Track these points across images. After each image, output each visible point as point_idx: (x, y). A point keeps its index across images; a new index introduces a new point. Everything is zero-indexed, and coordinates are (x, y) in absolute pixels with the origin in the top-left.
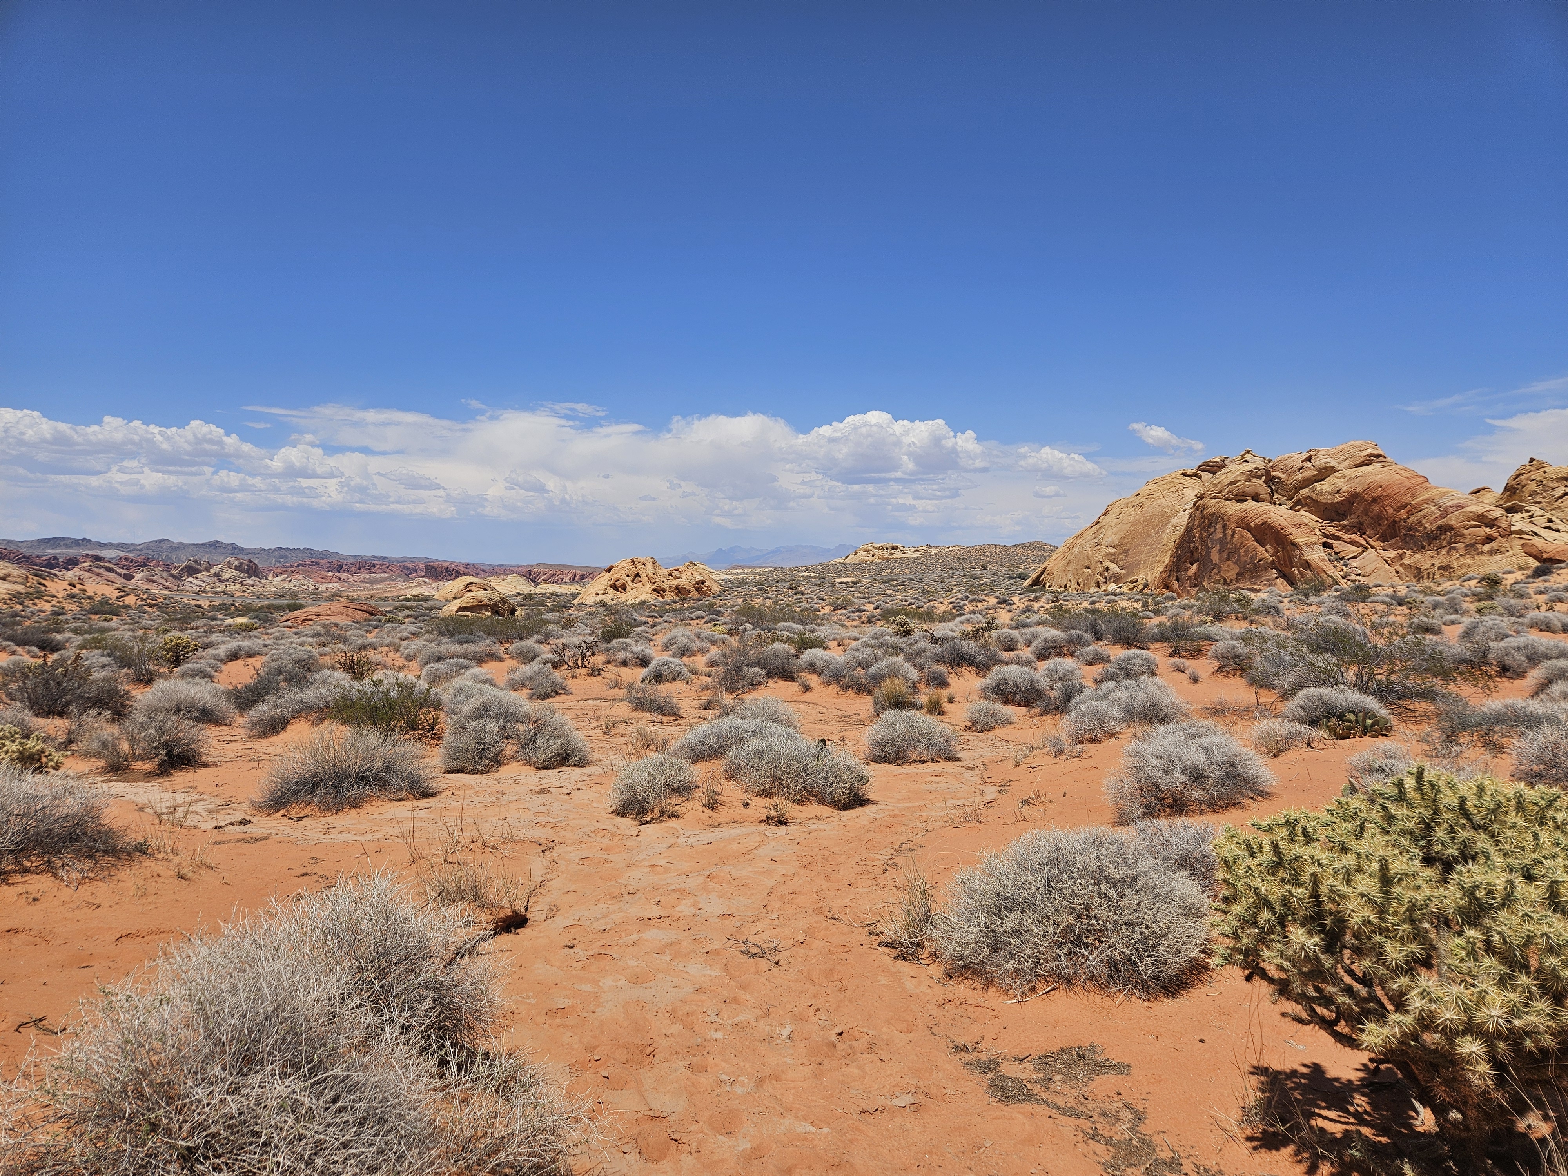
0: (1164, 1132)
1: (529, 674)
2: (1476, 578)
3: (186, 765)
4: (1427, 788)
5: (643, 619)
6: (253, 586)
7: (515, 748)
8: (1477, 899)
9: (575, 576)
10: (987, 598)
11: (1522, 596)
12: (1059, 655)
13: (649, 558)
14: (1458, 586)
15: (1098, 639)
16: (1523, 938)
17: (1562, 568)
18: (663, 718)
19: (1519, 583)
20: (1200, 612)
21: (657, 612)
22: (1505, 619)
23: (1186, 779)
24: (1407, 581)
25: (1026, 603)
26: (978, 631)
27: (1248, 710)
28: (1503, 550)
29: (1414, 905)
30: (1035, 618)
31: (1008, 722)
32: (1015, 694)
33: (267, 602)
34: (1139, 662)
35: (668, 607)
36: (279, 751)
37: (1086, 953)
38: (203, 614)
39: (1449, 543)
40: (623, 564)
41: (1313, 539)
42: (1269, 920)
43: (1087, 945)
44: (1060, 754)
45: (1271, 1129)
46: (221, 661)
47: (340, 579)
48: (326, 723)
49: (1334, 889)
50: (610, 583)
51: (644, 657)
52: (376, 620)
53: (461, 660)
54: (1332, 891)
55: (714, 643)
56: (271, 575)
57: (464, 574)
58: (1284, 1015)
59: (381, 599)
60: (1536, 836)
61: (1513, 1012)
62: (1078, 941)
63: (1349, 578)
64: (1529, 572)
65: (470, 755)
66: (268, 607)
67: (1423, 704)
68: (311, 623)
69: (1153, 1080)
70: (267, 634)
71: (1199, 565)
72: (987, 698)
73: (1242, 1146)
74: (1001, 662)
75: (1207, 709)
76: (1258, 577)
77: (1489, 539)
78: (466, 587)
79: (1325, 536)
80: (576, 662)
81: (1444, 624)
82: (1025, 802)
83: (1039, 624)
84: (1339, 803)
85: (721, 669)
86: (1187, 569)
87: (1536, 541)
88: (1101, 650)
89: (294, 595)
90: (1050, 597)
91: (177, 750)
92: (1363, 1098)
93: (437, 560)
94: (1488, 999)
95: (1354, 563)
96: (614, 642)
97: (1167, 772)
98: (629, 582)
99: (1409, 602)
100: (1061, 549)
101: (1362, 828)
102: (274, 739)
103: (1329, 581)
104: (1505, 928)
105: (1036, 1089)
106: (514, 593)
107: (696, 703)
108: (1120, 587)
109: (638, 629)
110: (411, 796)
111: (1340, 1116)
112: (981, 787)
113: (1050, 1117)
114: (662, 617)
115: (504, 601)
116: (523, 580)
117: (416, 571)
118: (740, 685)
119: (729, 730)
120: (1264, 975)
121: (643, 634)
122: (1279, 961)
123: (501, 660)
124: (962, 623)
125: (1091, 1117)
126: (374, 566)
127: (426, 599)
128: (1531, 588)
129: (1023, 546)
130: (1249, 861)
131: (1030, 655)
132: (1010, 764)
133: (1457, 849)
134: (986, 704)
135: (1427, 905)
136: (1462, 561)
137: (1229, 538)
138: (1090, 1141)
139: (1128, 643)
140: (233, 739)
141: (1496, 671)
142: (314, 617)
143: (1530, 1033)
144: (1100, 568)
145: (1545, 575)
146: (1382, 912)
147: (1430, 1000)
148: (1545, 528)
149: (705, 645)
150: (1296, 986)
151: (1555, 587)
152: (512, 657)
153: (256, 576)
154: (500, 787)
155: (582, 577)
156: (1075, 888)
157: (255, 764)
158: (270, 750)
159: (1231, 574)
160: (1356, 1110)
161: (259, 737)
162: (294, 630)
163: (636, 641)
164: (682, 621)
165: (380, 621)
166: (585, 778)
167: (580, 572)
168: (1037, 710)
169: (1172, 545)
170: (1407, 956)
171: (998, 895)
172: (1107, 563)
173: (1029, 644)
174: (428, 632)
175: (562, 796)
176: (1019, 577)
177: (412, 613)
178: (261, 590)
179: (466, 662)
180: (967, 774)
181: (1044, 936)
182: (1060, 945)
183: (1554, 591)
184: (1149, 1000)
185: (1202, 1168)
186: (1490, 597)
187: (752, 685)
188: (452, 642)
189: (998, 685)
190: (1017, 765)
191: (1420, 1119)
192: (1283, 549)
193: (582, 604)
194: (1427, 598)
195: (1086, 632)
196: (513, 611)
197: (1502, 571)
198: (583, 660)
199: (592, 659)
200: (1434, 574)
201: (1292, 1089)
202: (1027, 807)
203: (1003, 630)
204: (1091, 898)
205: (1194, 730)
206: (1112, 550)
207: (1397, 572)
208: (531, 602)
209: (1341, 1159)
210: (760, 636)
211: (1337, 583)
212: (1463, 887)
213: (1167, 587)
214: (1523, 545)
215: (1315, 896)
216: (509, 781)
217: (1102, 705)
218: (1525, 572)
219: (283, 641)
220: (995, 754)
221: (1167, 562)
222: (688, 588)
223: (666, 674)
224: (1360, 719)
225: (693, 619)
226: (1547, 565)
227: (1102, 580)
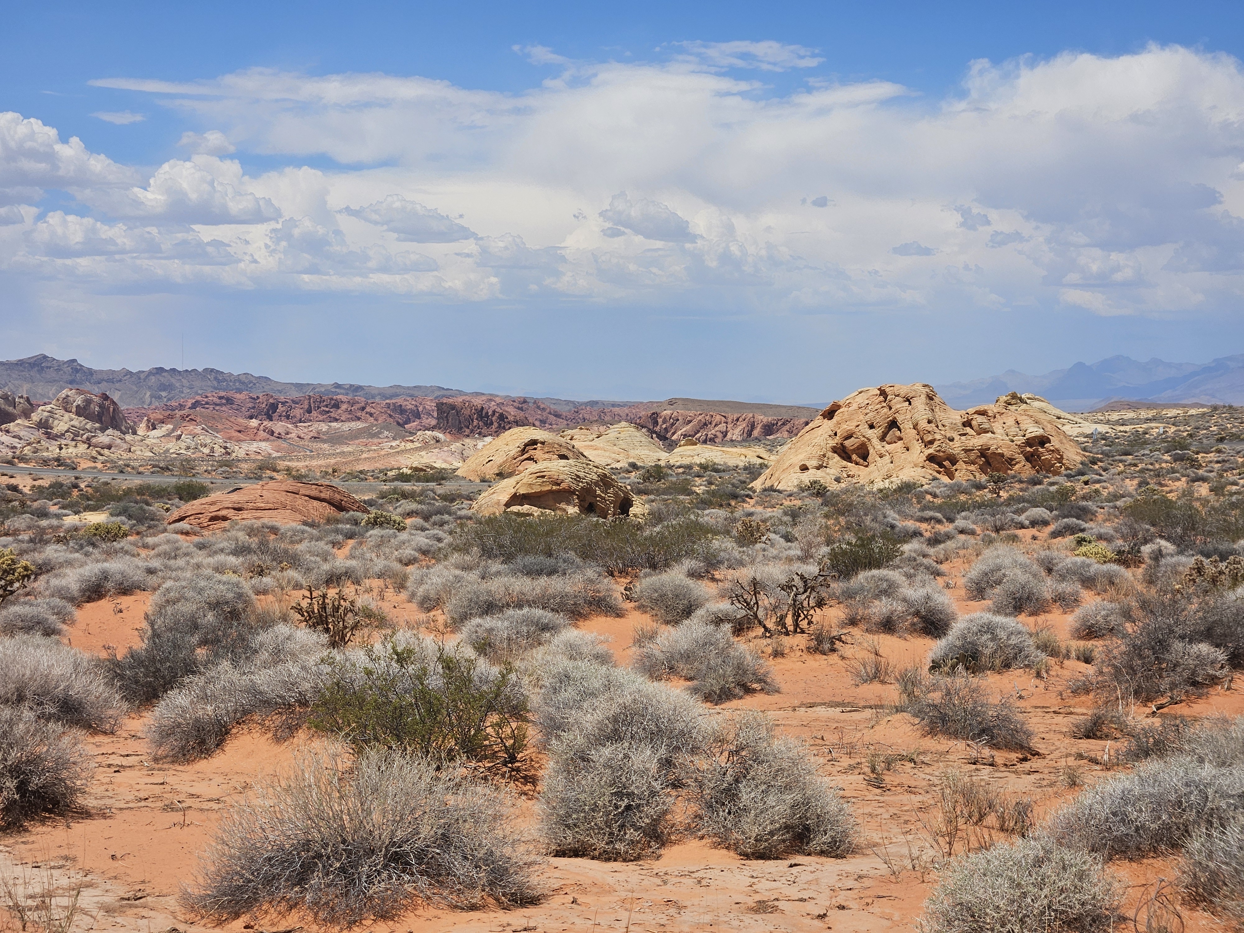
1: (684, 645)
3: (50, 811)
5: (911, 525)
6: (109, 447)
7: (693, 808)
9: (753, 426)
13: (919, 387)
18: (995, 753)
21: (939, 508)
33: (137, 481)
35: (963, 498)
36: (213, 791)
38: (23, 504)
40: (861, 400)
46: (72, 600)
47: (272, 433)
48: (301, 735)
50: (832, 443)
51: (931, 612)
52: (348, 521)
53: (538, 612)
55: (1088, 582)
56: (143, 425)
57: (518, 423)
59: (352, 475)
65: (599, 818)
66: (142, 490)
68: (226, 524)
70: (146, 546)
78: (523, 451)
80: (781, 621)
85: (1119, 646)
89: (187, 466)
91: (35, 782)
93: (460, 393)
96: (863, 577)
98: (875, 442)
102: (202, 765)
106: (623, 464)
107: (1064, 723)
109: (906, 548)
110: (491, 900)
114: (951, 520)
115: (605, 481)
116: (640, 436)
117: (418, 415)
118: (1164, 684)
119: (1184, 790)
121: (920, 559)
123: (619, 614)
126: (337, 406)
127: (440, 476)
140: (125, 762)
142: (230, 513)
149: (1067, 587)
152: (642, 608)
153: (116, 427)
154: (670, 892)
155: (769, 429)
157: (177, 817)
158: (198, 788)
161: (175, 760)
162: (196, 539)
163: (909, 576)
164: (997, 530)
165: (356, 523)
166: (850, 883)
167: (762, 419)
174: (456, 549)
175: (807, 921)
177: (414, 506)
178: (125, 456)
179: (546, 616)
187: (1195, 684)
188: (514, 573)
193: (772, 489)
196: (625, 505)
198: (796, 616)
199: (817, 615)
208: (662, 485)
210: (1199, 570)
216: (689, 882)
219: (181, 562)
222: (1007, 453)
223: (987, 652)
225: (1023, 527)
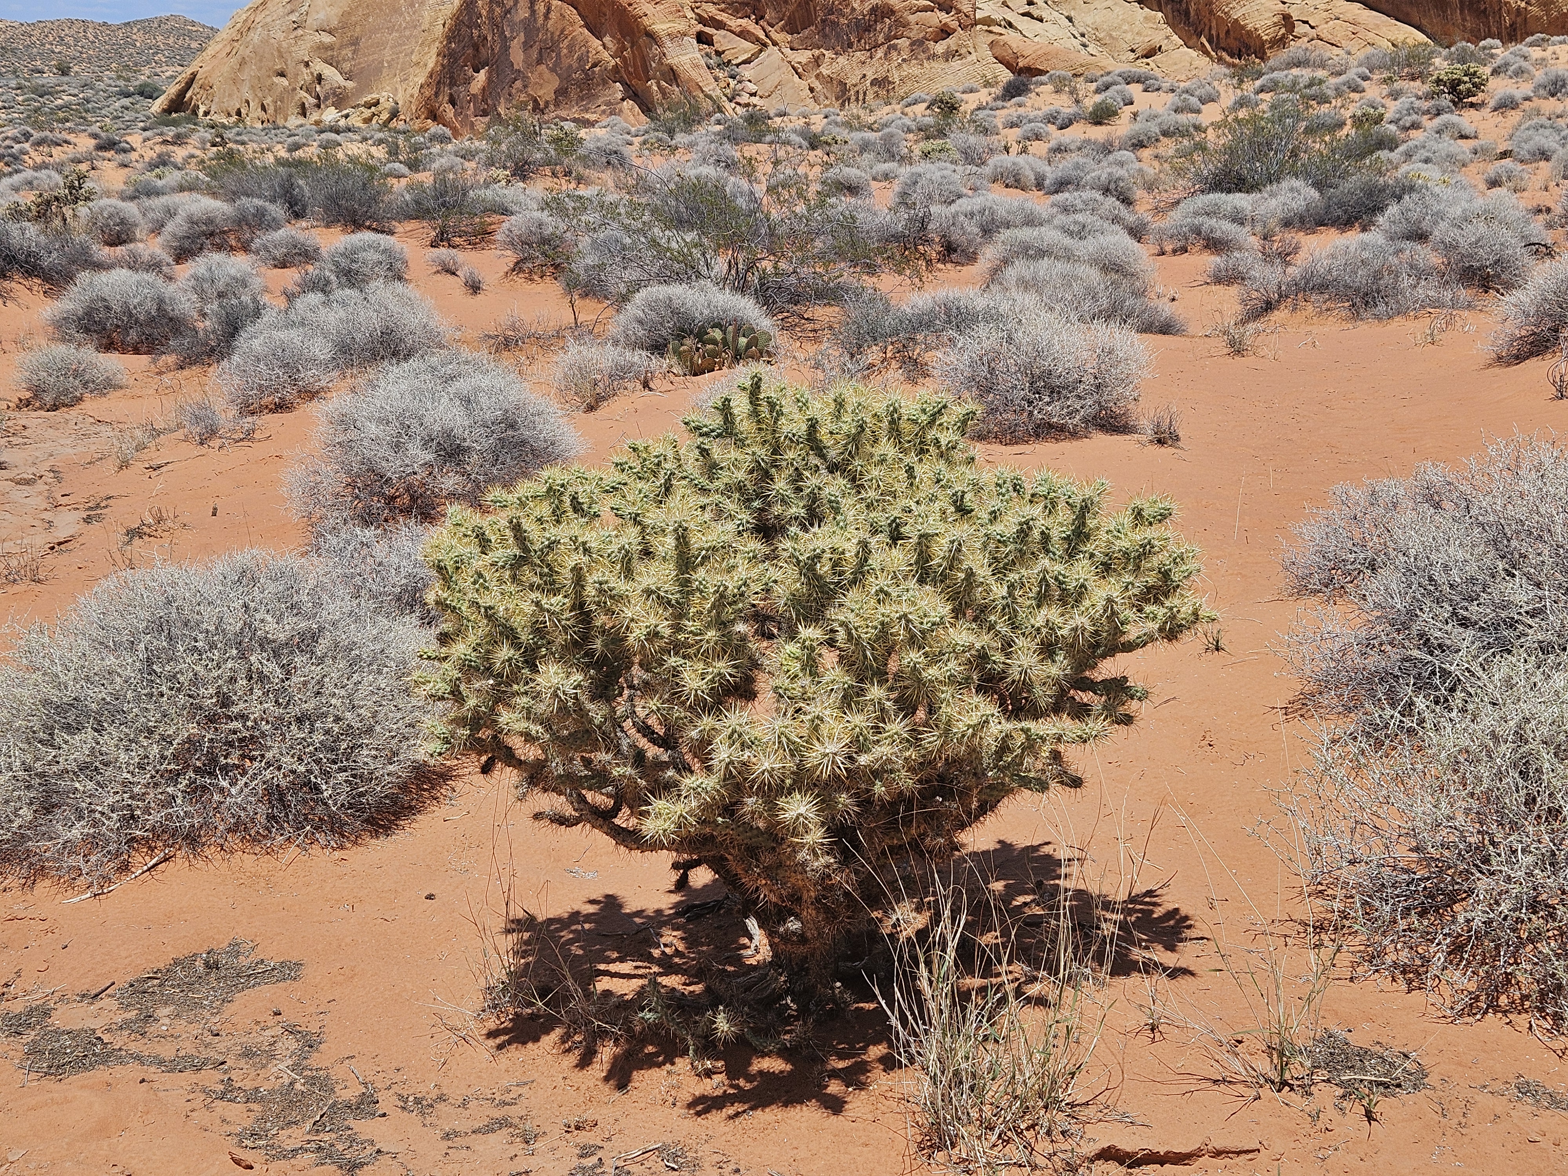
0: (353, 1057)
2: (924, 101)
4: (764, 409)
8: (819, 578)
10: (71, 137)
11: (986, 131)
12: (219, 248)
14: (898, 113)
15: (298, 216)
16: (876, 628)
17: (1042, 84)
19: (984, 108)
20: (490, 163)
22: (959, 168)
23: (430, 457)
24: (826, 106)
25: (158, 149)
26: (48, 203)
27: (559, 335)
28: (963, 51)
29: (722, 596)
30: (173, 177)
31: (107, 386)
32: (126, 330)
34: (372, 256)
37: (225, 784)
39: (888, 39)
41: (681, 26)
42: (510, 659)
43: (225, 769)
44: (210, 438)
45: (529, 1011)
49: (605, 587)
54: (601, 591)
58: (538, 816)
60: (910, 470)
61: (859, 744)
62: (211, 766)
63: (738, 99)
64: (998, 90)
67: (829, 310)
69: (340, 978)
71: (490, 72)
72: (65, 339)
73: (480, 1049)
74: (99, 266)
75: (490, 337)
76: (592, 97)
77: (945, 32)
79: (701, 20)
81: (874, 179)
82: (134, 533)
83: (182, 189)
84: (634, 450)
86: (468, 81)
87: (1010, 36)
88: (301, 236)
90: (208, 136)
92: (675, 933)
94: (824, 730)
95: (747, 72)
97: (397, 447)
99: (826, 143)
100: (225, 34)
101: (668, 488)
103: (707, 105)
104: (851, 616)
105: (118, 1040)
108: (347, 116)
111: (636, 967)
112: (47, 516)
113: (143, 1081)
120: (510, 758)
122: (522, 725)
124: (16, 190)
125: (223, 1063)
128: (1000, 117)
129: (146, 26)
130: (479, 563)
131: (158, 251)
132: (111, 465)
133: (804, 507)
134: (61, 350)
135: (742, 595)
136: (906, 70)
137: (541, 21)
138: (218, 1103)
139: (355, 223)
141: (939, 253)
143: (877, 773)
144: (306, 76)
145: (1020, 95)
146: (679, 613)
147: (742, 744)
148: (1023, 15)
150: (557, 767)
151: (1032, 115)
156: (198, 668)
159: (546, 92)
160: (663, 952)
168: (170, 359)
169: (439, 31)
170: (712, 681)
171: (46, 703)
172: (318, 66)
173: (157, 228)
176: (141, 94)
180: (19, 494)
181: (141, 766)
182: (174, 777)
183: (1030, 121)
184: (341, 847)
185: (411, 1099)
186: (941, 133)
189: (89, 313)
190: (124, 465)
191: (753, 946)
192: (633, 44)
194: (853, 134)
195: (273, 200)
197: (961, 89)
200: (865, 94)
201: (571, 942)
202: (137, 541)
203: (105, 202)
204: (232, 680)
205: (449, 369)
206: (327, 39)
207: (812, 90)
209: (629, 1030)
211: (720, 109)
212: (799, 562)
213: (434, 115)
214: (992, 45)
215: (579, 605)
217: (294, 336)
218: (993, 90)
220: (80, 449)
221: (431, 65)
224: (730, 337)
226: (1023, 78)
227: (311, 101)
